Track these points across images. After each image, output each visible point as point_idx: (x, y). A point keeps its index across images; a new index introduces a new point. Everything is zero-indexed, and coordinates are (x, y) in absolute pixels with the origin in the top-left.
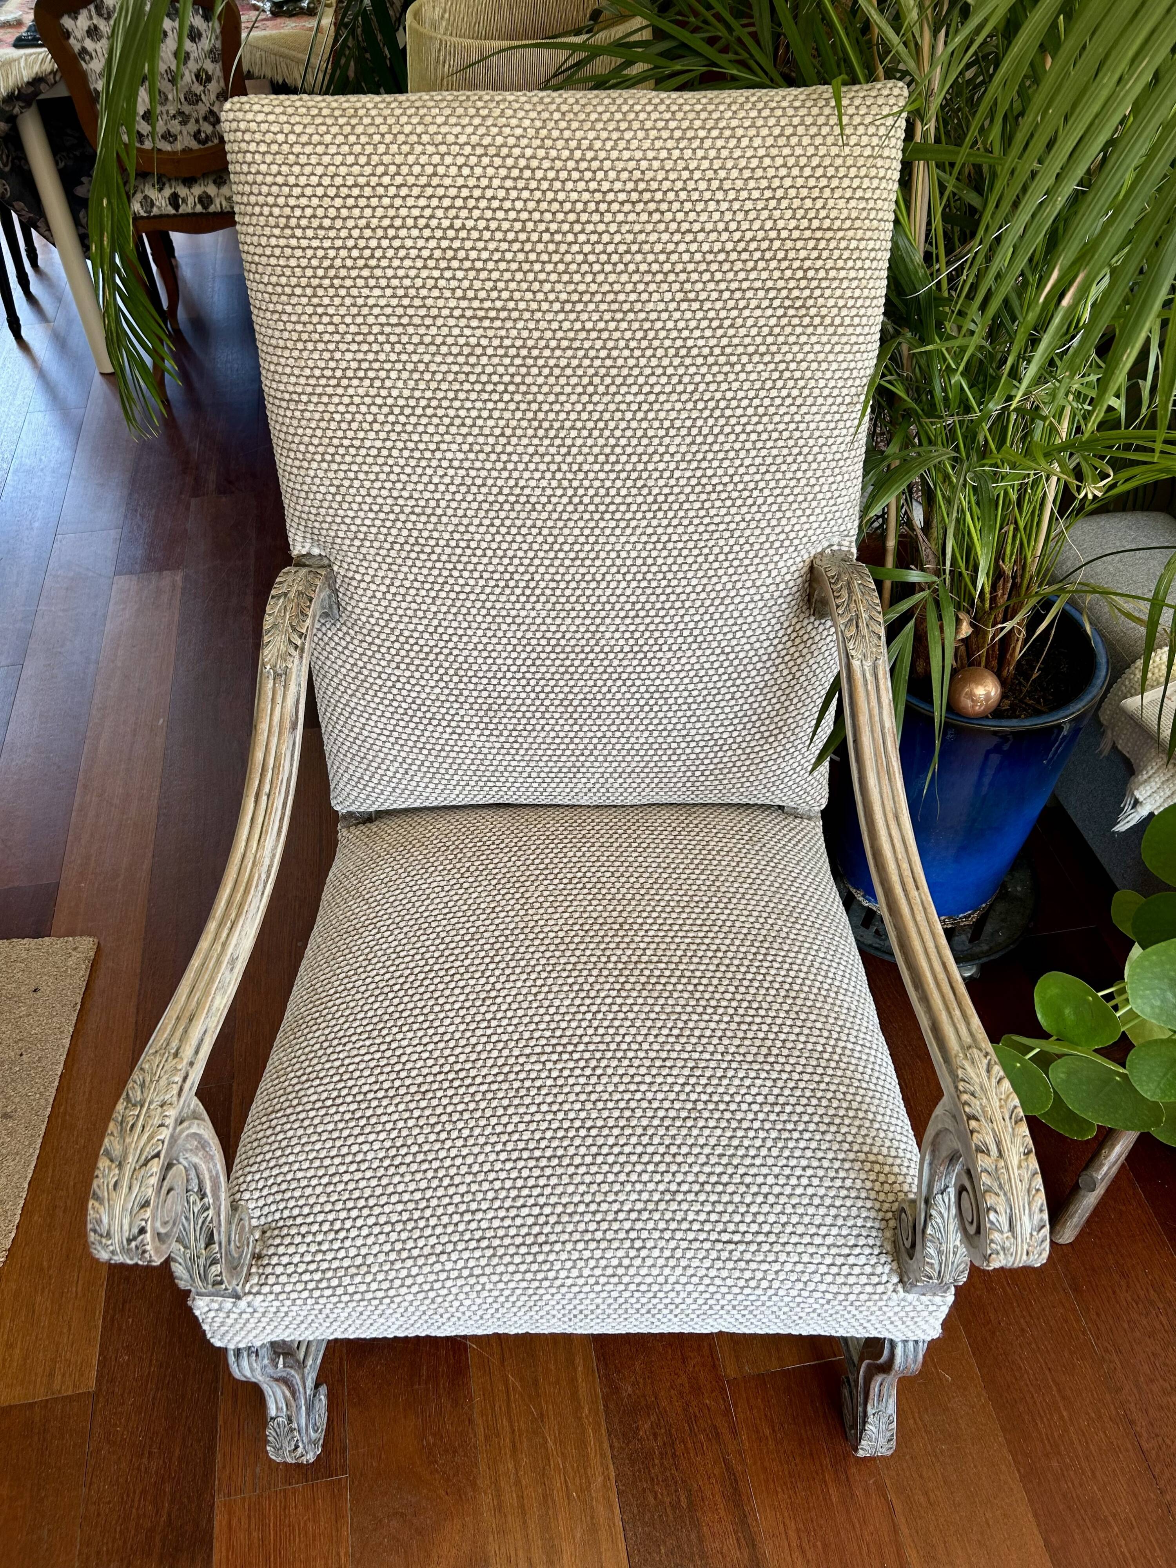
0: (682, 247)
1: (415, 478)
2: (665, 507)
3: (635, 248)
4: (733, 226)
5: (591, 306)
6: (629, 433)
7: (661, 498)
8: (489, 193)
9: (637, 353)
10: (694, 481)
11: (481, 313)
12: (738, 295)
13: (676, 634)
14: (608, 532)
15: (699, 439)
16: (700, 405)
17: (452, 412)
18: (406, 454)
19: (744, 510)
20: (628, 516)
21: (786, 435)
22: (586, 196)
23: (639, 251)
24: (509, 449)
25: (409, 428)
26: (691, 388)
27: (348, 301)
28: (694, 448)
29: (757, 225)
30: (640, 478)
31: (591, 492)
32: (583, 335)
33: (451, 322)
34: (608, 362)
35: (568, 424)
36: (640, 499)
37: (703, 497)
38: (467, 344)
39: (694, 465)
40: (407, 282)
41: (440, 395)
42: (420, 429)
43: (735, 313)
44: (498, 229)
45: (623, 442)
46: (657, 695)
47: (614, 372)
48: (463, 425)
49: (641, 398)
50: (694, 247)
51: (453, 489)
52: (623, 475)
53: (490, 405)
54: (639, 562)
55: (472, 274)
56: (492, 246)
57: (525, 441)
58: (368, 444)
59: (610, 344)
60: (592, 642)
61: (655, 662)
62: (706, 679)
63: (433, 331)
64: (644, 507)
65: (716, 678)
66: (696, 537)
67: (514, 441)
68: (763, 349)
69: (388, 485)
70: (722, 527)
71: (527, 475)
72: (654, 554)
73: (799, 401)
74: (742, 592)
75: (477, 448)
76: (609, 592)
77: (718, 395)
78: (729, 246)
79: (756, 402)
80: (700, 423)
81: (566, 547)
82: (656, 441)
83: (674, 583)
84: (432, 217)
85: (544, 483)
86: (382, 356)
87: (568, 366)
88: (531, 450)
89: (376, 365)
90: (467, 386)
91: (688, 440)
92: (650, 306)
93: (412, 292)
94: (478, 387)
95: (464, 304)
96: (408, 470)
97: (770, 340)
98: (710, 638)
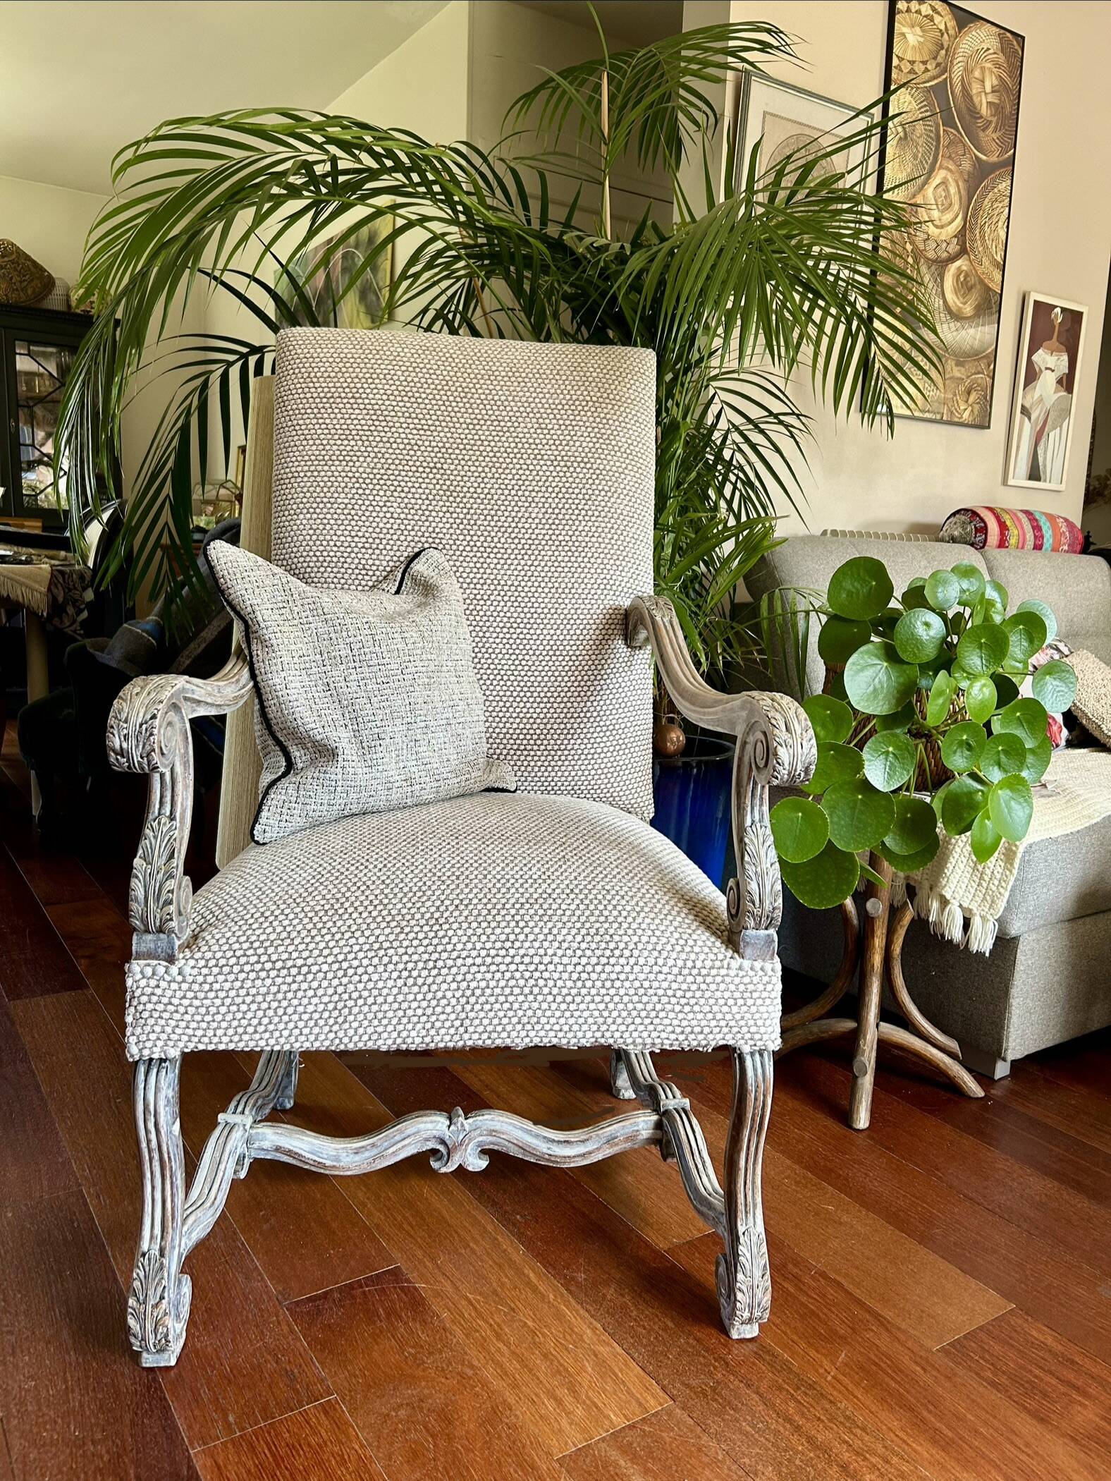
0: (537, 400)
1: (367, 524)
2: (530, 552)
3: (510, 398)
4: (565, 392)
5: (485, 428)
6: (506, 503)
7: (527, 547)
8: (428, 366)
9: (512, 455)
10: (547, 537)
11: (420, 427)
12: (570, 428)
13: (538, 642)
14: (492, 566)
15: (550, 511)
16: (550, 489)
17: (396, 483)
18: (363, 508)
19: (580, 559)
20: (506, 556)
21: (603, 514)
22: (483, 372)
23: (513, 401)
24: (430, 508)
25: (367, 492)
26: (544, 478)
28: (547, 516)
29: (579, 393)
30: (513, 532)
31: (482, 539)
32: (480, 443)
33: (401, 430)
34: (495, 459)
35: (468, 495)
36: (513, 546)
37: (554, 548)
38: (409, 444)
40: (376, 407)
41: (390, 472)
42: (375, 492)
43: (568, 438)
44: (433, 383)
45: (503, 508)
46: (525, 689)
47: (497, 465)
48: (403, 491)
49: (513, 482)
50: (544, 401)
51: (392, 531)
52: (503, 530)
53: (420, 480)
54: (513, 588)
55: (415, 405)
56: (428, 391)
57: (441, 503)
58: (339, 500)
59: (495, 449)
60: (481, 644)
61: (524, 663)
62: (559, 679)
63: (389, 434)
64: (516, 552)
65: (566, 679)
66: (550, 574)
67: (434, 503)
68: (586, 460)
69: (349, 528)
70: (566, 570)
71: (441, 525)
72: (523, 584)
73: (609, 494)
74: (582, 617)
75: (410, 506)
76: (492, 608)
77: (561, 485)
78: (564, 402)
79: (584, 491)
80: (550, 500)
81: (465, 575)
82: (523, 509)
83: (536, 605)
84: (395, 375)
85: (452, 531)
86: (356, 448)
87: (470, 460)
88: (444, 509)
89: (352, 453)
90: (407, 468)
91: (543, 510)
92: (519, 430)
93: (379, 412)
94: (414, 469)
95: (409, 421)
96: (364, 518)
97: (590, 455)
98: (561, 648)
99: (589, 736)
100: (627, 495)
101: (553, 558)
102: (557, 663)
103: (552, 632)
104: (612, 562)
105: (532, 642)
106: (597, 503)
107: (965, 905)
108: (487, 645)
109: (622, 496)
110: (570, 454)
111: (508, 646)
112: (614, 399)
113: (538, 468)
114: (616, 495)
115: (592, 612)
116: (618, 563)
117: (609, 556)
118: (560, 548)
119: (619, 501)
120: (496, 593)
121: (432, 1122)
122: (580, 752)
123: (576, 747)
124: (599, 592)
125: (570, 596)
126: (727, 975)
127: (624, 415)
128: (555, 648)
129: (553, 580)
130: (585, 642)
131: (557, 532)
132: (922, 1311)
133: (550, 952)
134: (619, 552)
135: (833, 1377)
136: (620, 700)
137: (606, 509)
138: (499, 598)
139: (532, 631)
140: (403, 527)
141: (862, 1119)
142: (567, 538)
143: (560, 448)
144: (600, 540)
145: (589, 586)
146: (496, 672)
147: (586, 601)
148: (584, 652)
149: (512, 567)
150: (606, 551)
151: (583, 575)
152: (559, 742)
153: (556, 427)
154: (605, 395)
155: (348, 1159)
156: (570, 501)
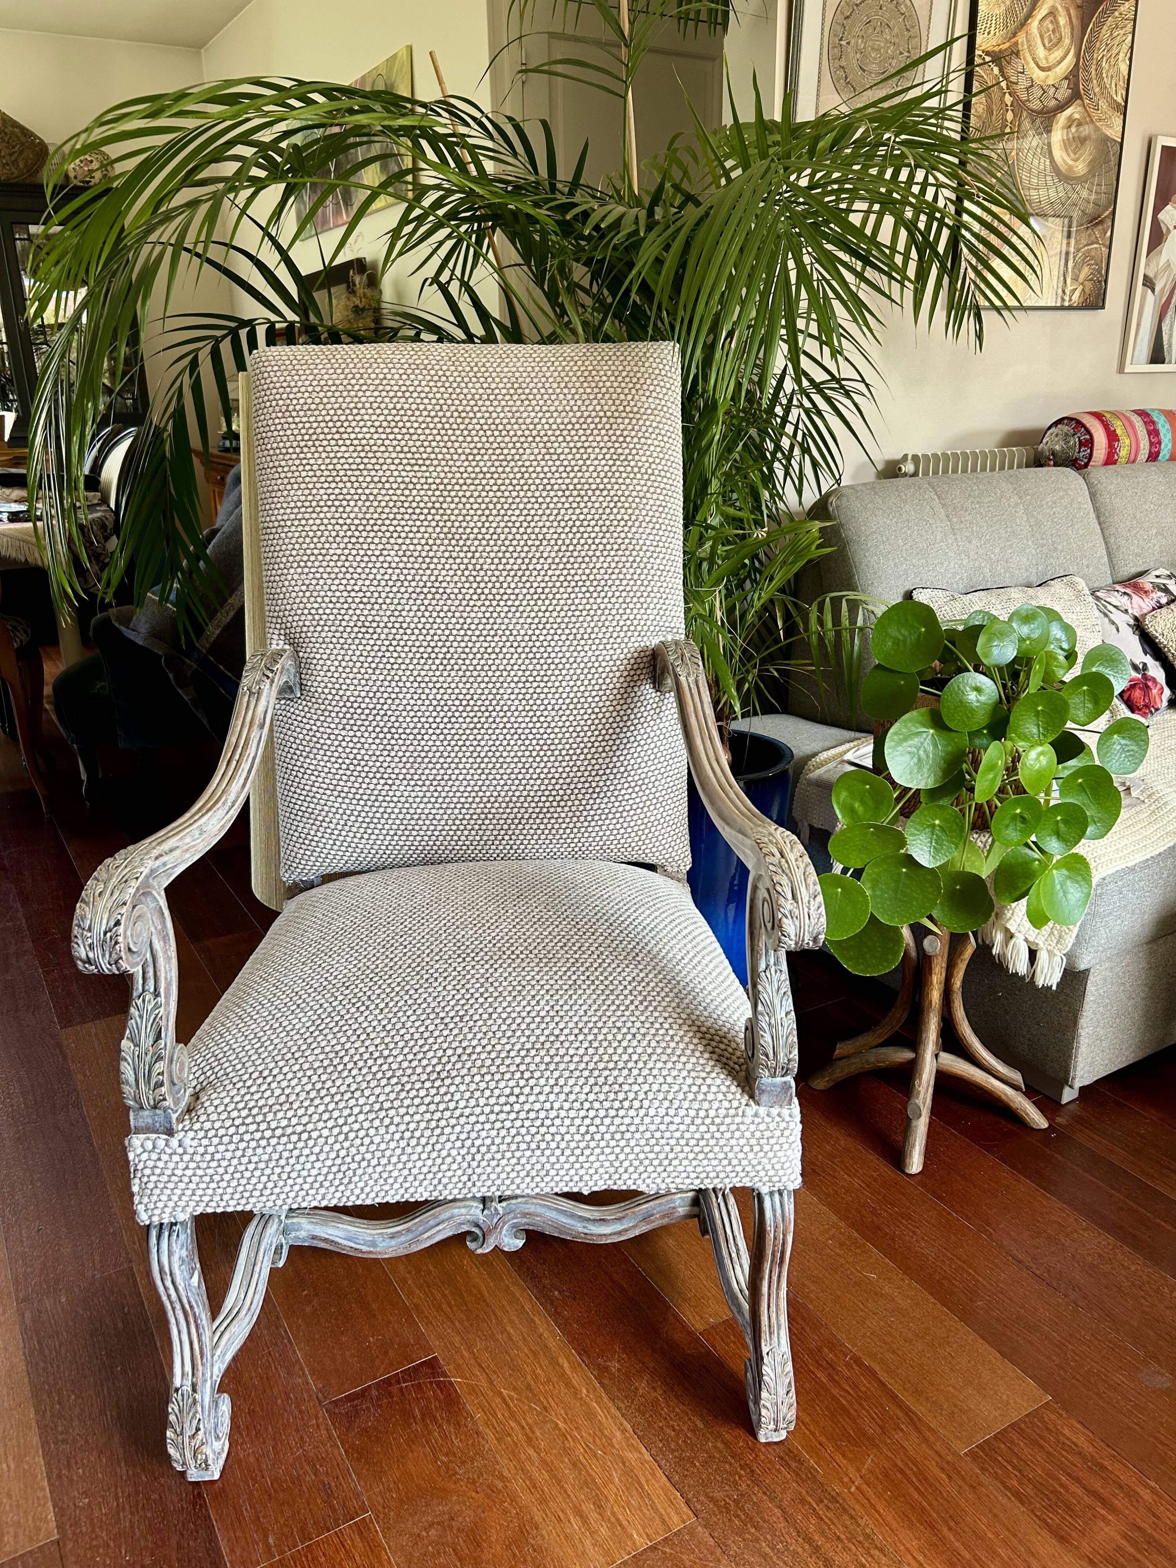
0: (544, 421)
1: (364, 576)
2: (543, 597)
3: (513, 421)
4: (575, 408)
5: (486, 457)
6: (515, 543)
7: (540, 590)
8: (419, 389)
9: (518, 488)
10: (562, 578)
11: (413, 462)
12: (582, 450)
13: (557, 696)
14: (503, 615)
15: (564, 548)
16: (563, 524)
17: (391, 529)
18: (358, 558)
19: (599, 600)
20: (517, 603)
21: (623, 547)
22: (481, 391)
23: (516, 423)
24: (431, 554)
25: (361, 540)
26: (556, 511)
27: (324, 455)
28: (561, 554)
29: (591, 408)
30: (524, 575)
31: (490, 585)
32: (481, 476)
33: (393, 467)
34: (499, 494)
35: (472, 536)
36: (525, 591)
38: (403, 482)
39: (561, 566)
40: (364, 442)
41: (384, 516)
42: (369, 540)
43: (581, 462)
44: (425, 409)
45: (511, 549)
46: (545, 748)
47: (503, 500)
48: (399, 537)
49: (522, 518)
50: (551, 421)
51: (391, 583)
52: (512, 573)
53: (418, 523)
54: (527, 638)
55: (407, 437)
56: (420, 419)
57: (442, 548)
58: (331, 552)
59: (500, 482)
60: (494, 702)
61: (542, 719)
62: (582, 734)
63: (381, 473)
64: (528, 597)
65: (589, 734)
66: (566, 620)
67: (435, 548)
68: (601, 487)
69: (344, 582)
70: (585, 613)
71: (444, 573)
72: (537, 632)
73: (630, 523)
74: (604, 664)
75: (409, 553)
76: (505, 662)
77: (574, 517)
78: (574, 420)
79: (600, 523)
80: (563, 536)
81: (473, 627)
82: (534, 549)
83: (553, 655)
84: (382, 402)
85: (456, 579)
86: (345, 491)
87: (471, 496)
88: (447, 554)
89: (341, 497)
90: (402, 510)
91: (556, 548)
92: (525, 457)
93: (367, 448)
94: (410, 511)
95: (402, 455)
96: (359, 570)
97: (606, 480)
98: (583, 700)
99: (616, 793)
100: (650, 522)
101: (569, 602)
102: (578, 717)
103: (572, 683)
104: (635, 600)
105: (550, 696)
106: (615, 535)
107: (1031, 939)
108: (502, 702)
109: (644, 524)
110: (583, 481)
111: (524, 702)
112: (631, 412)
113: (548, 500)
114: (637, 524)
115: (615, 657)
116: (642, 600)
117: (632, 594)
118: (577, 590)
119: (641, 530)
120: (508, 644)
121: (464, 1207)
122: (607, 811)
123: (603, 806)
124: (622, 634)
125: (590, 642)
126: (742, 1123)
127: (644, 429)
128: (575, 700)
129: (571, 626)
130: (608, 692)
131: (573, 572)
132: (956, 1406)
133: (556, 1105)
134: (643, 588)
135: (857, 1488)
136: (649, 752)
137: (627, 541)
138: (512, 650)
139: (550, 684)
140: (402, 578)
141: (915, 1163)
142: (584, 577)
143: (572, 475)
144: (621, 576)
145: (611, 629)
146: (512, 731)
147: (608, 647)
148: (608, 703)
149: (525, 615)
150: (628, 588)
151: (603, 618)
152: (584, 802)
153: (567, 451)
154: (621, 408)
155: (384, 1244)
156: (586, 535)
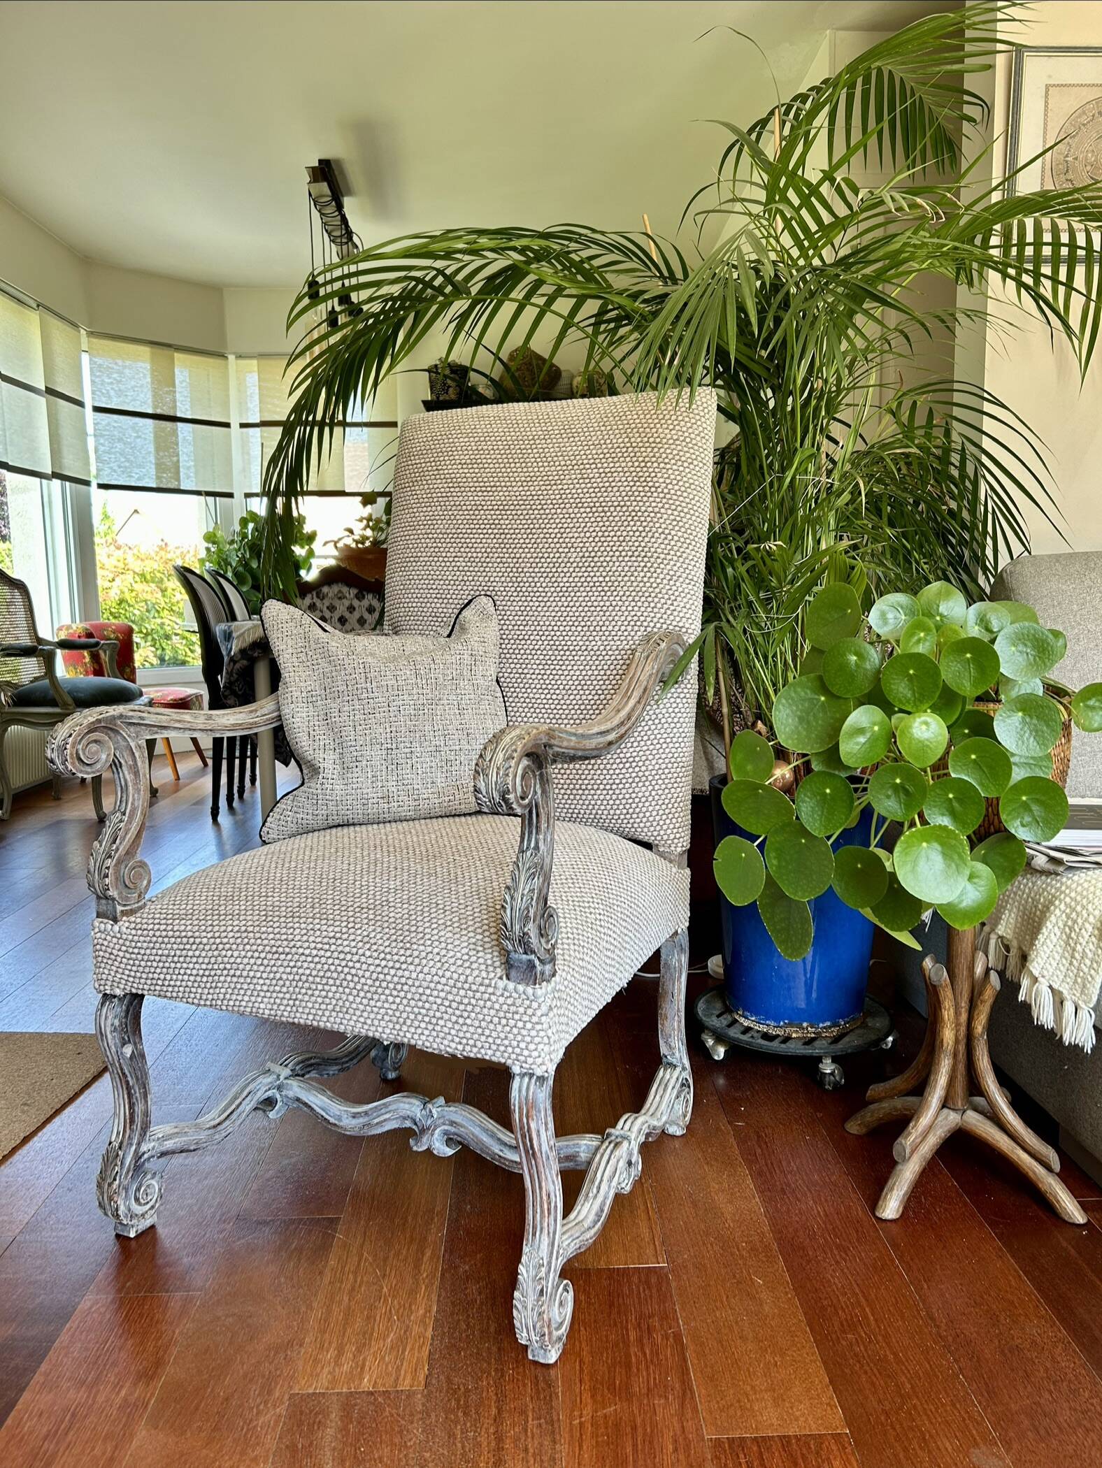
0: (582, 453)
1: (440, 577)
2: (567, 594)
3: (559, 454)
4: (608, 441)
5: (536, 483)
6: (549, 550)
7: (564, 589)
9: (556, 506)
10: (583, 579)
12: (609, 475)
13: (568, 678)
14: (534, 608)
17: (463, 541)
20: (546, 599)
21: (636, 554)
25: (442, 550)
26: (583, 525)
28: (584, 560)
36: (553, 589)
37: (588, 589)
38: (475, 505)
39: (583, 569)
40: (453, 476)
41: (459, 531)
42: (447, 550)
43: (607, 484)
45: (546, 555)
47: (544, 516)
48: (467, 547)
49: (557, 530)
50: (588, 452)
52: (545, 575)
53: (481, 536)
54: (550, 628)
57: (496, 555)
58: (421, 559)
59: (543, 502)
62: (585, 712)
64: (555, 594)
65: (591, 712)
66: (583, 614)
67: (491, 555)
68: (622, 503)
69: (427, 582)
70: (598, 609)
72: (559, 623)
73: (643, 534)
74: (610, 653)
75: (472, 559)
76: (531, 647)
78: (605, 451)
79: (619, 533)
82: (563, 555)
83: (569, 643)
86: (436, 513)
87: (522, 514)
88: (498, 560)
89: (432, 518)
90: (472, 526)
91: (581, 554)
92: (564, 482)
94: (477, 526)
95: (476, 485)
96: (437, 573)
97: (626, 498)
98: (589, 683)
99: (609, 767)
100: (663, 533)
101: (587, 599)
102: (584, 697)
103: (582, 667)
104: (643, 599)
105: (563, 677)
106: (630, 544)
107: (1055, 986)
108: (525, 681)
109: (657, 535)
110: (607, 499)
111: (542, 682)
112: (654, 442)
113: (579, 515)
114: (650, 535)
115: (620, 647)
116: (649, 599)
117: (640, 594)
118: (594, 589)
119: (653, 540)
120: (535, 633)
121: (409, 1103)
122: (599, 782)
123: (596, 777)
124: (629, 628)
125: (601, 633)
127: (664, 456)
128: (583, 682)
129: (586, 619)
130: (612, 677)
131: (592, 574)
134: (651, 590)
136: (643, 734)
137: (640, 549)
138: (538, 638)
139: (564, 667)
140: (466, 578)
142: (601, 579)
143: (599, 495)
144: (633, 579)
145: (619, 623)
146: (530, 705)
147: (616, 638)
148: (610, 687)
149: (551, 609)
150: (638, 589)
151: (614, 613)
152: (580, 772)
153: (597, 475)
154: (646, 439)
156: (605, 544)
